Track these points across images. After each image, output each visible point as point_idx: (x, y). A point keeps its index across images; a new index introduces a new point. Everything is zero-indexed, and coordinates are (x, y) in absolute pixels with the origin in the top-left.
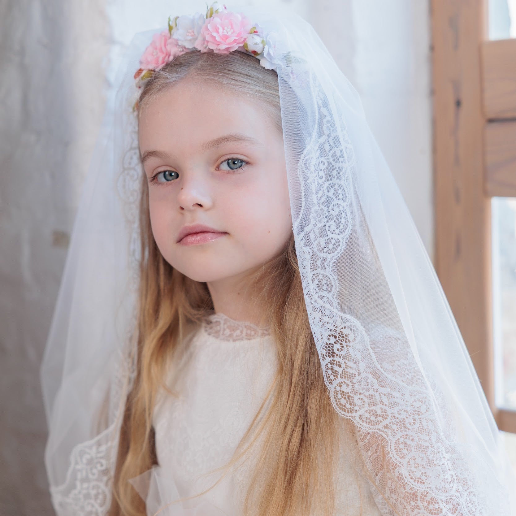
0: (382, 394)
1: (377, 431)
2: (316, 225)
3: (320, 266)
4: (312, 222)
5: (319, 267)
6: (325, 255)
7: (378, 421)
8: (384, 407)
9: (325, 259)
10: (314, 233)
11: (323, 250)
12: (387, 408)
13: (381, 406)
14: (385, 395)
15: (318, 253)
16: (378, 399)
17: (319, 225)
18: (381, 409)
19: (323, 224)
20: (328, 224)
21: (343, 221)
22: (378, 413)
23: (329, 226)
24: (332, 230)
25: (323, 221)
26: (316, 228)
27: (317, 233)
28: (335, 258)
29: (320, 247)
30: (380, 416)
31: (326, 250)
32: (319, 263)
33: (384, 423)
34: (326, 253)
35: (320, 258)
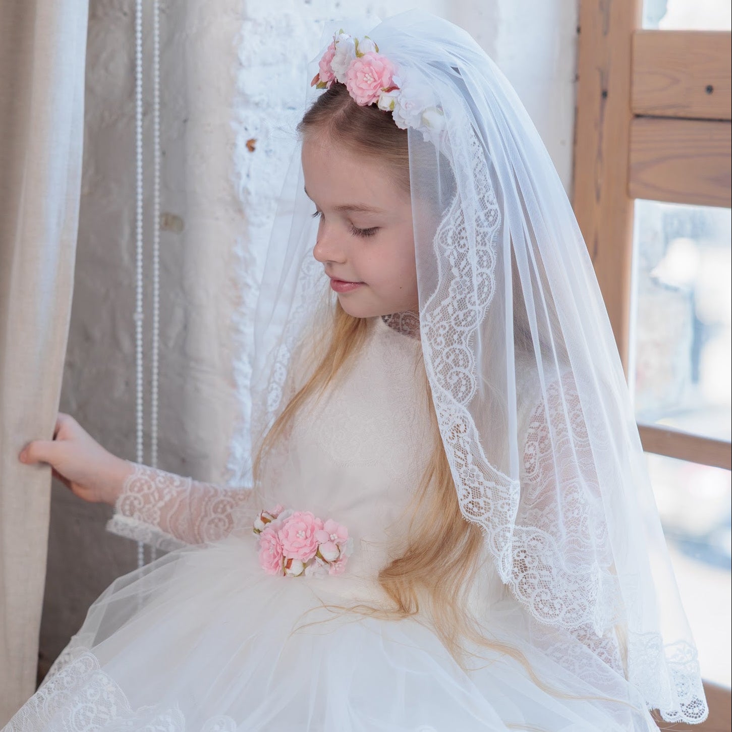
0: (487, 487)
1: (479, 522)
2: (456, 297)
3: (457, 341)
4: (451, 294)
5: (455, 342)
6: (462, 329)
7: (480, 513)
8: (487, 500)
9: (462, 333)
10: (453, 306)
11: (461, 323)
12: (490, 501)
13: (484, 499)
14: (489, 488)
15: (455, 327)
16: (482, 492)
17: (459, 297)
18: (485, 502)
19: (463, 296)
20: (468, 296)
21: (486, 290)
22: (481, 506)
23: (470, 298)
24: (473, 302)
25: (464, 292)
26: (456, 300)
27: (456, 307)
28: (473, 330)
29: (458, 321)
30: (482, 508)
31: (463, 323)
32: (456, 337)
33: (486, 516)
34: (464, 326)
35: (457, 332)
